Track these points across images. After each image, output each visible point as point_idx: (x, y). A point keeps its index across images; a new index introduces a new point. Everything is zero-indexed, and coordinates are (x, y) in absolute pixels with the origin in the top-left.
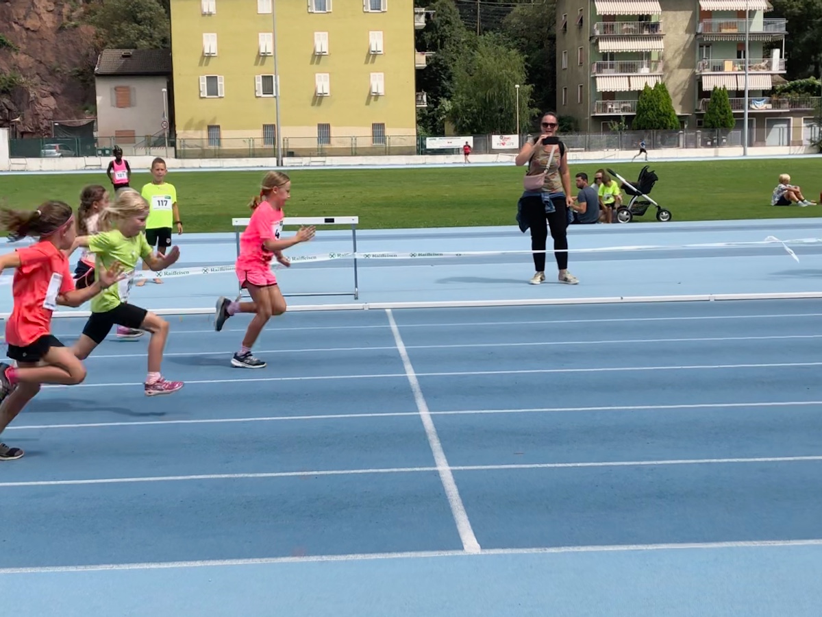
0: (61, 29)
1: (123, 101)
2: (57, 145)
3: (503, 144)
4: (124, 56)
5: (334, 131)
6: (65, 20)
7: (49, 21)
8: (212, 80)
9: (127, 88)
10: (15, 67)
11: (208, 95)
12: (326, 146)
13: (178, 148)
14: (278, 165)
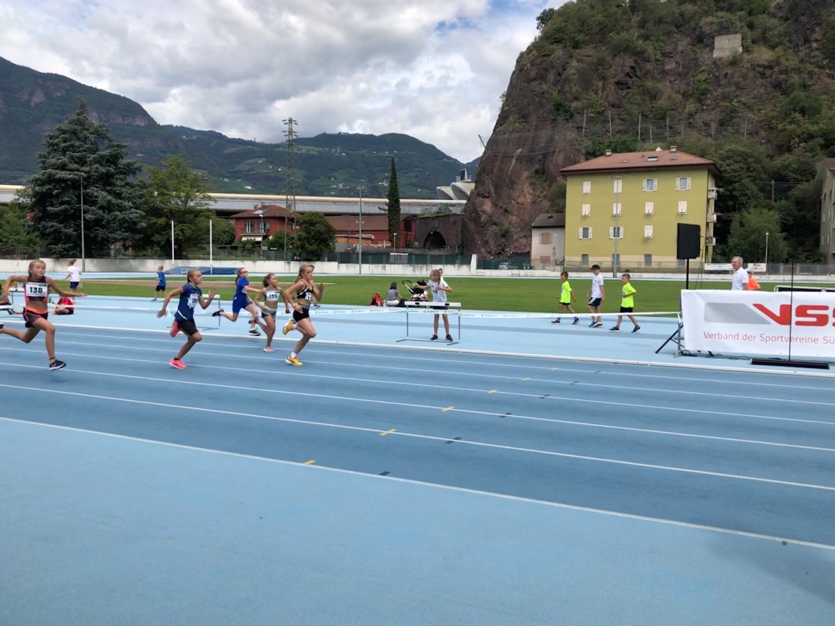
0: (534, 202)
1: (545, 241)
2: (507, 263)
3: (756, 269)
4: (549, 217)
5: (654, 259)
6: (536, 198)
7: (529, 199)
8: (586, 230)
9: (548, 234)
10: (510, 223)
11: (583, 237)
12: (648, 267)
13: (565, 266)
14: (614, 277)
